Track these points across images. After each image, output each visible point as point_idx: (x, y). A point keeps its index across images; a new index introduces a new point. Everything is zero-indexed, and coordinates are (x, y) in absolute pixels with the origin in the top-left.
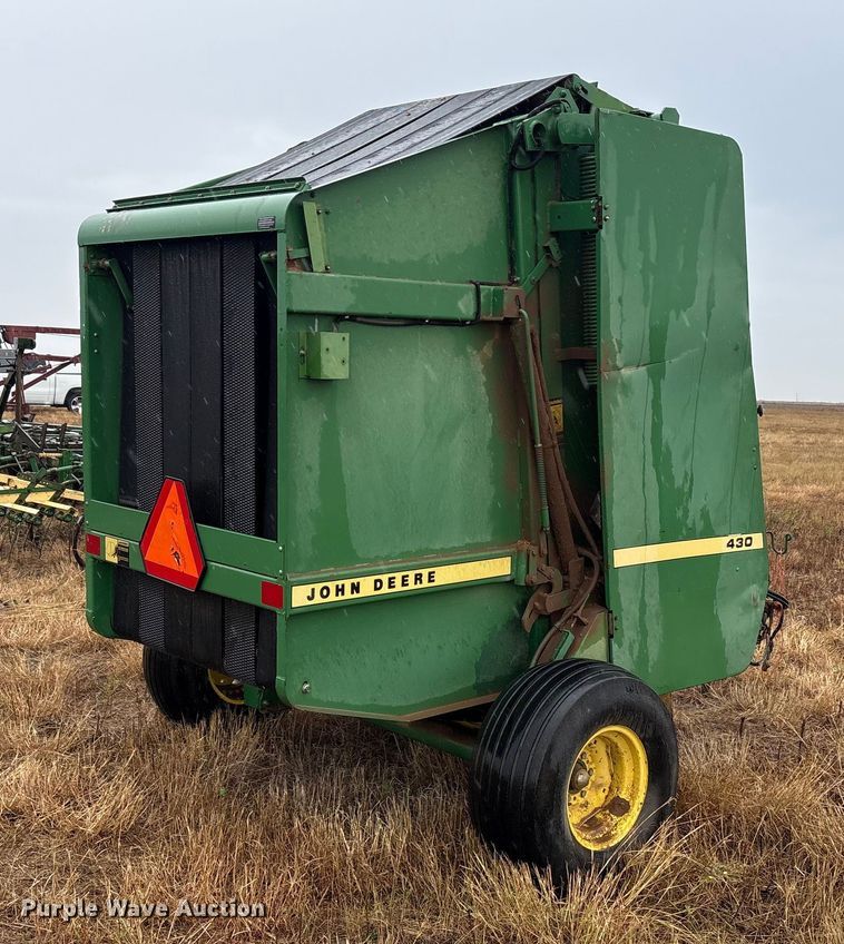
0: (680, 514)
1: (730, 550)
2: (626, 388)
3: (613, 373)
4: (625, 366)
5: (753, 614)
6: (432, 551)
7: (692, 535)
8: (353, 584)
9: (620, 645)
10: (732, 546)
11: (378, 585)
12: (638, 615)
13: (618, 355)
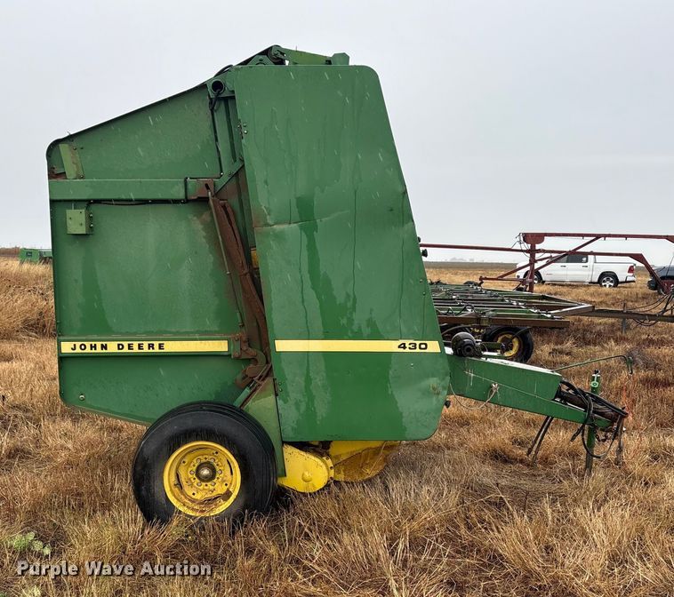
0: (344, 321)
1: (402, 350)
2: (279, 237)
3: (265, 228)
4: (276, 224)
5: (434, 399)
6: (170, 333)
7: (358, 336)
8: (102, 345)
9: (285, 402)
10: (405, 348)
11: (120, 347)
12: (303, 384)
13: (268, 217)
